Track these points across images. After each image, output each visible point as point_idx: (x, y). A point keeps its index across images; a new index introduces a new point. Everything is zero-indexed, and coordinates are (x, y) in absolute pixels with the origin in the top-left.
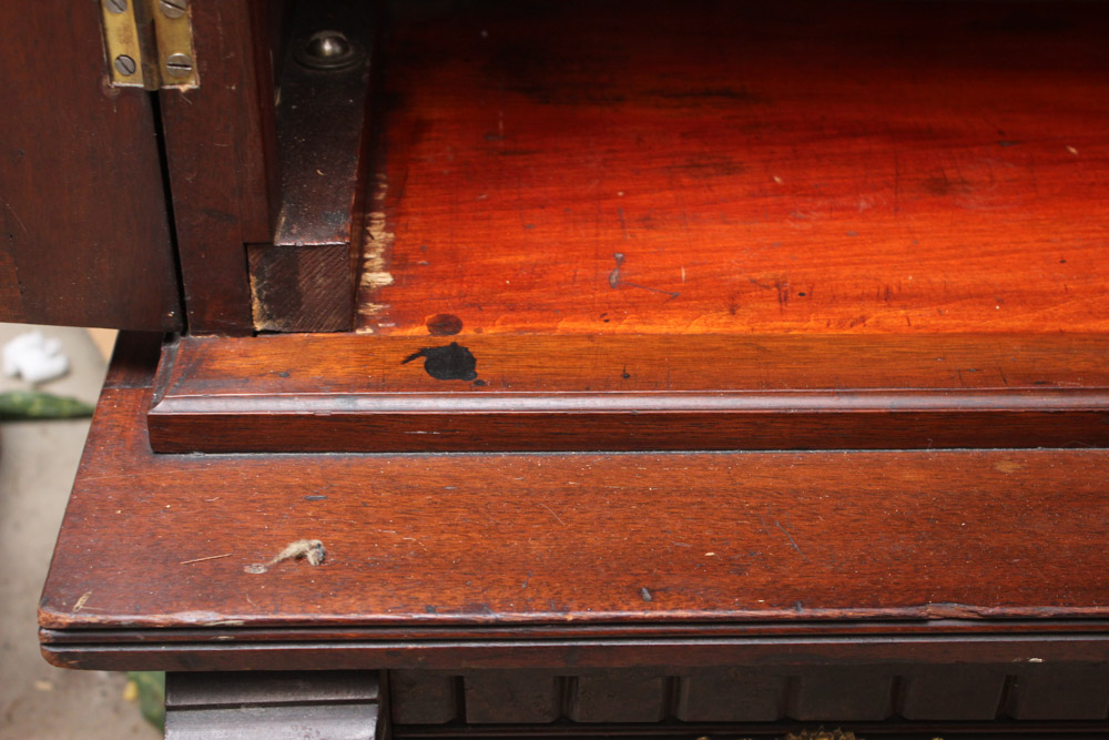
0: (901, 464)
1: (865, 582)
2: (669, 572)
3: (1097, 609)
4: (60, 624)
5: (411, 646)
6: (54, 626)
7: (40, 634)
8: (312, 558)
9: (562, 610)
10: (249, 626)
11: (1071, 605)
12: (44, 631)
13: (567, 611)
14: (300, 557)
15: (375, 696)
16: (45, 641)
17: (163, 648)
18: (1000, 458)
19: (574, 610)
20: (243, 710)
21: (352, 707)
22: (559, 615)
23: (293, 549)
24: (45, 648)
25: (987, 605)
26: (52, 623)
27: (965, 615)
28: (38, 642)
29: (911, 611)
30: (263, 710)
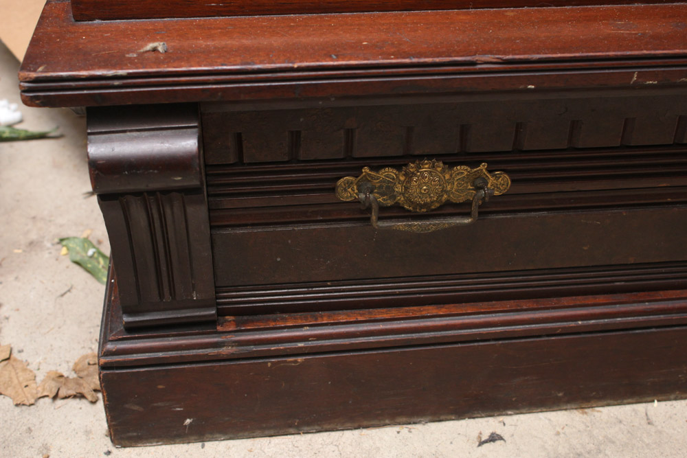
0: (457, 14)
1: (444, 49)
2: (345, 49)
3: (559, 55)
4: (30, 78)
5: (214, 86)
6: (28, 80)
7: (20, 86)
8: (160, 49)
9: (292, 63)
10: (130, 76)
11: (546, 54)
12: (22, 84)
13: (293, 63)
14: (155, 50)
15: (196, 125)
16: (23, 89)
17: (85, 92)
18: (506, 11)
19: (297, 62)
20: (128, 134)
21: (185, 130)
22: (290, 65)
23: (150, 46)
24: (23, 94)
25: (505, 55)
26: (26, 78)
27: (495, 60)
28: (19, 91)
29: (468, 58)
30: (138, 133)
